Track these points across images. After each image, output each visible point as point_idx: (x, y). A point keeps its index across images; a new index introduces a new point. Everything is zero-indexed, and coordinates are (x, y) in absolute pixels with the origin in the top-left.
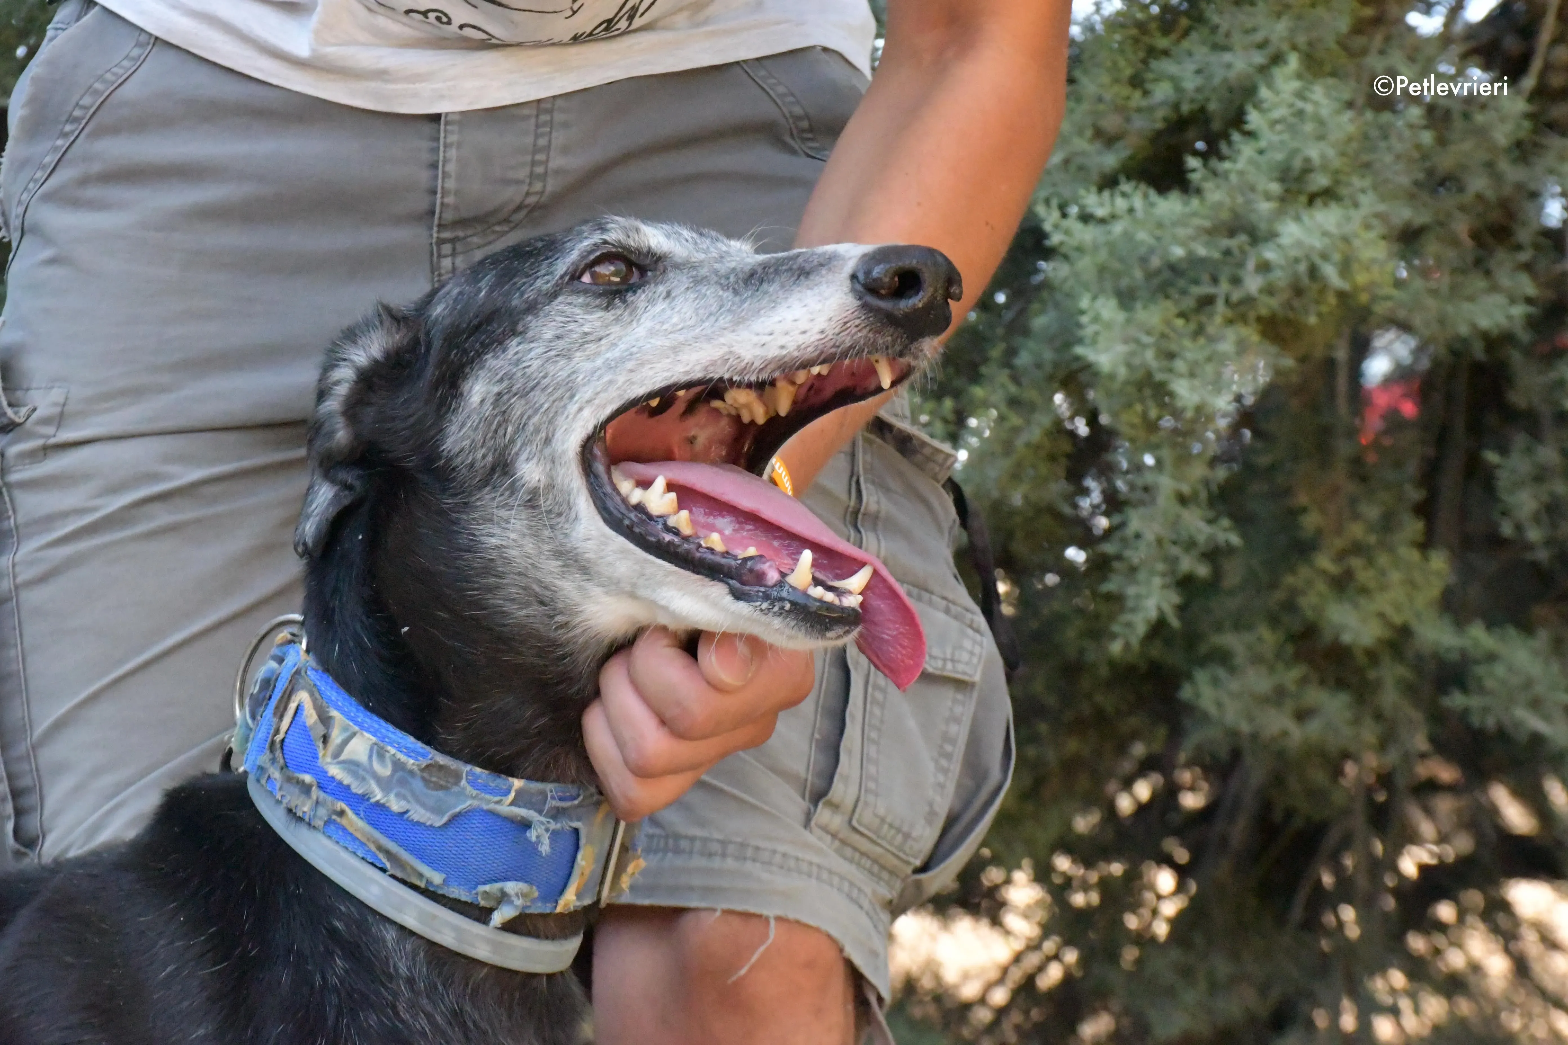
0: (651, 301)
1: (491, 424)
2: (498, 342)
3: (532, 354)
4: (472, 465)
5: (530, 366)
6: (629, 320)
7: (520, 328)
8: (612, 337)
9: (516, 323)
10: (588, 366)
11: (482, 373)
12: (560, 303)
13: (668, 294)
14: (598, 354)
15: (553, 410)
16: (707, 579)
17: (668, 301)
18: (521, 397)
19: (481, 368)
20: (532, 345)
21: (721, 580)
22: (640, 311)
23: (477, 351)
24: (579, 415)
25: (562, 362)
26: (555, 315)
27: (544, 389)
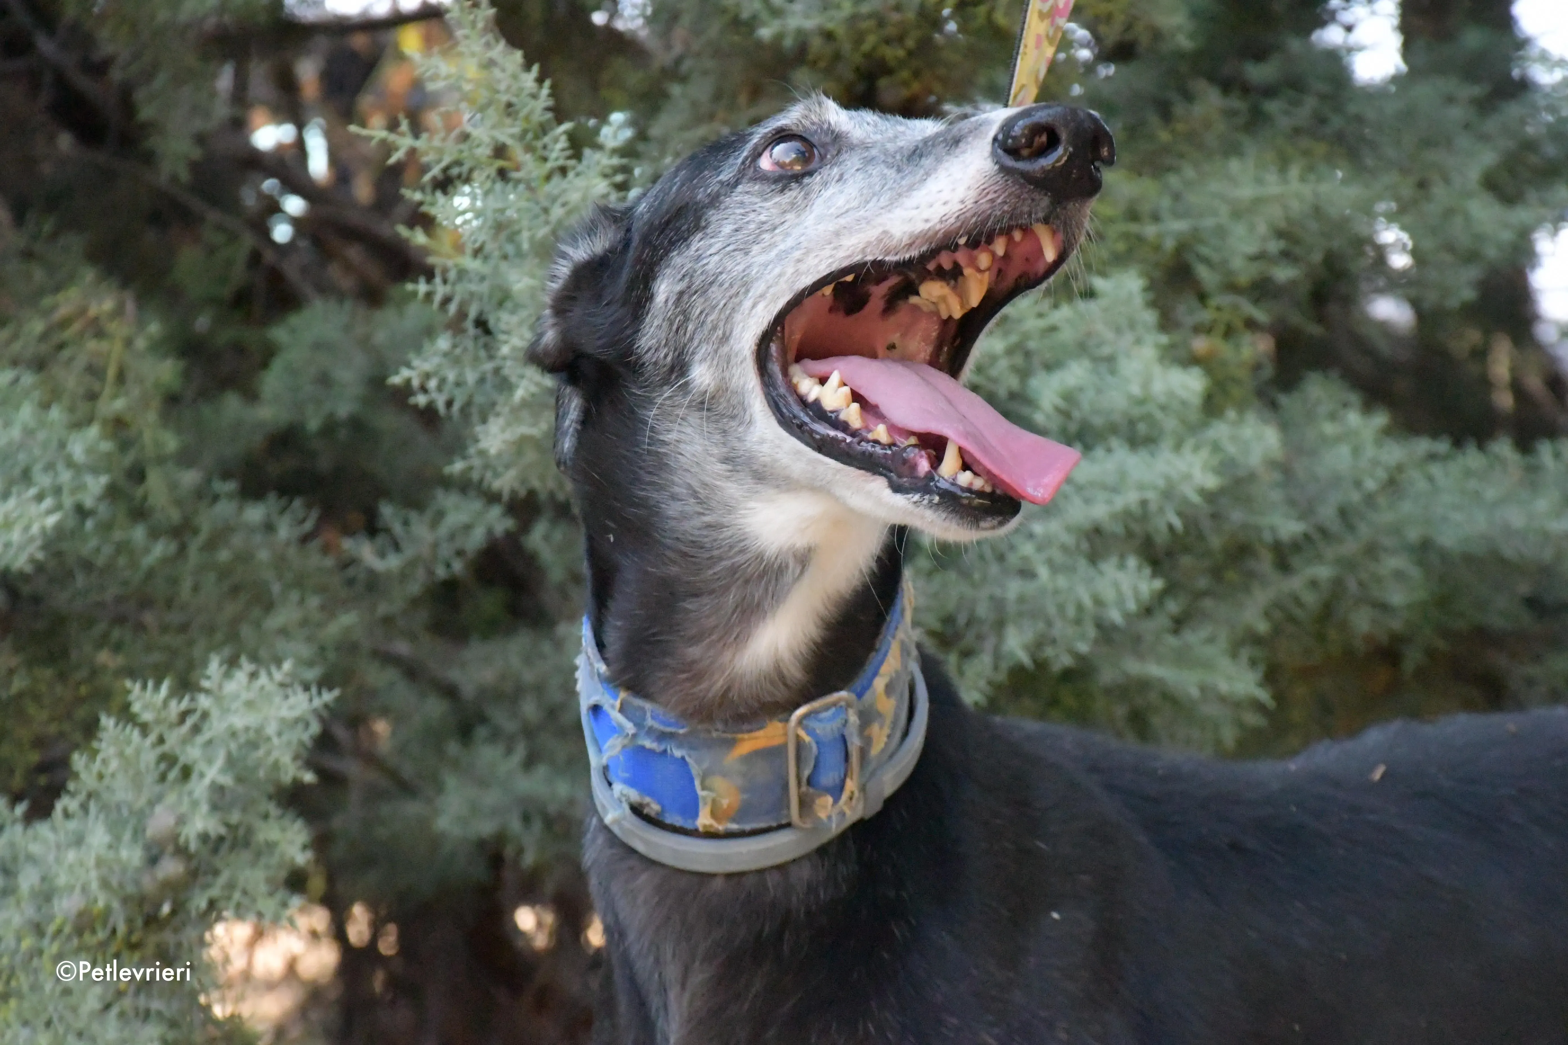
0: (825, 184)
1: (671, 324)
2: (682, 239)
3: (712, 251)
4: (655, 363)
5: (707, 264)
6: (803, 206)
7: (703, 224)
8: (786, 225)
9: (700, 218)
10: (762, 259)
11: (668, 271)
12: (740, 194)
13: (841, 176)
14: (773, 245)
15: (730, 306)
16: (869, 474)
17: (840, 183)
18: (700, 296)
19: (668, 266)
20: (713, 240)
21: (881, 474)
22: (813, 196)
23: (665, 249)
24: (754, 311)
25: (739, 256)
26: (735, 208)
27: (721, 285)
